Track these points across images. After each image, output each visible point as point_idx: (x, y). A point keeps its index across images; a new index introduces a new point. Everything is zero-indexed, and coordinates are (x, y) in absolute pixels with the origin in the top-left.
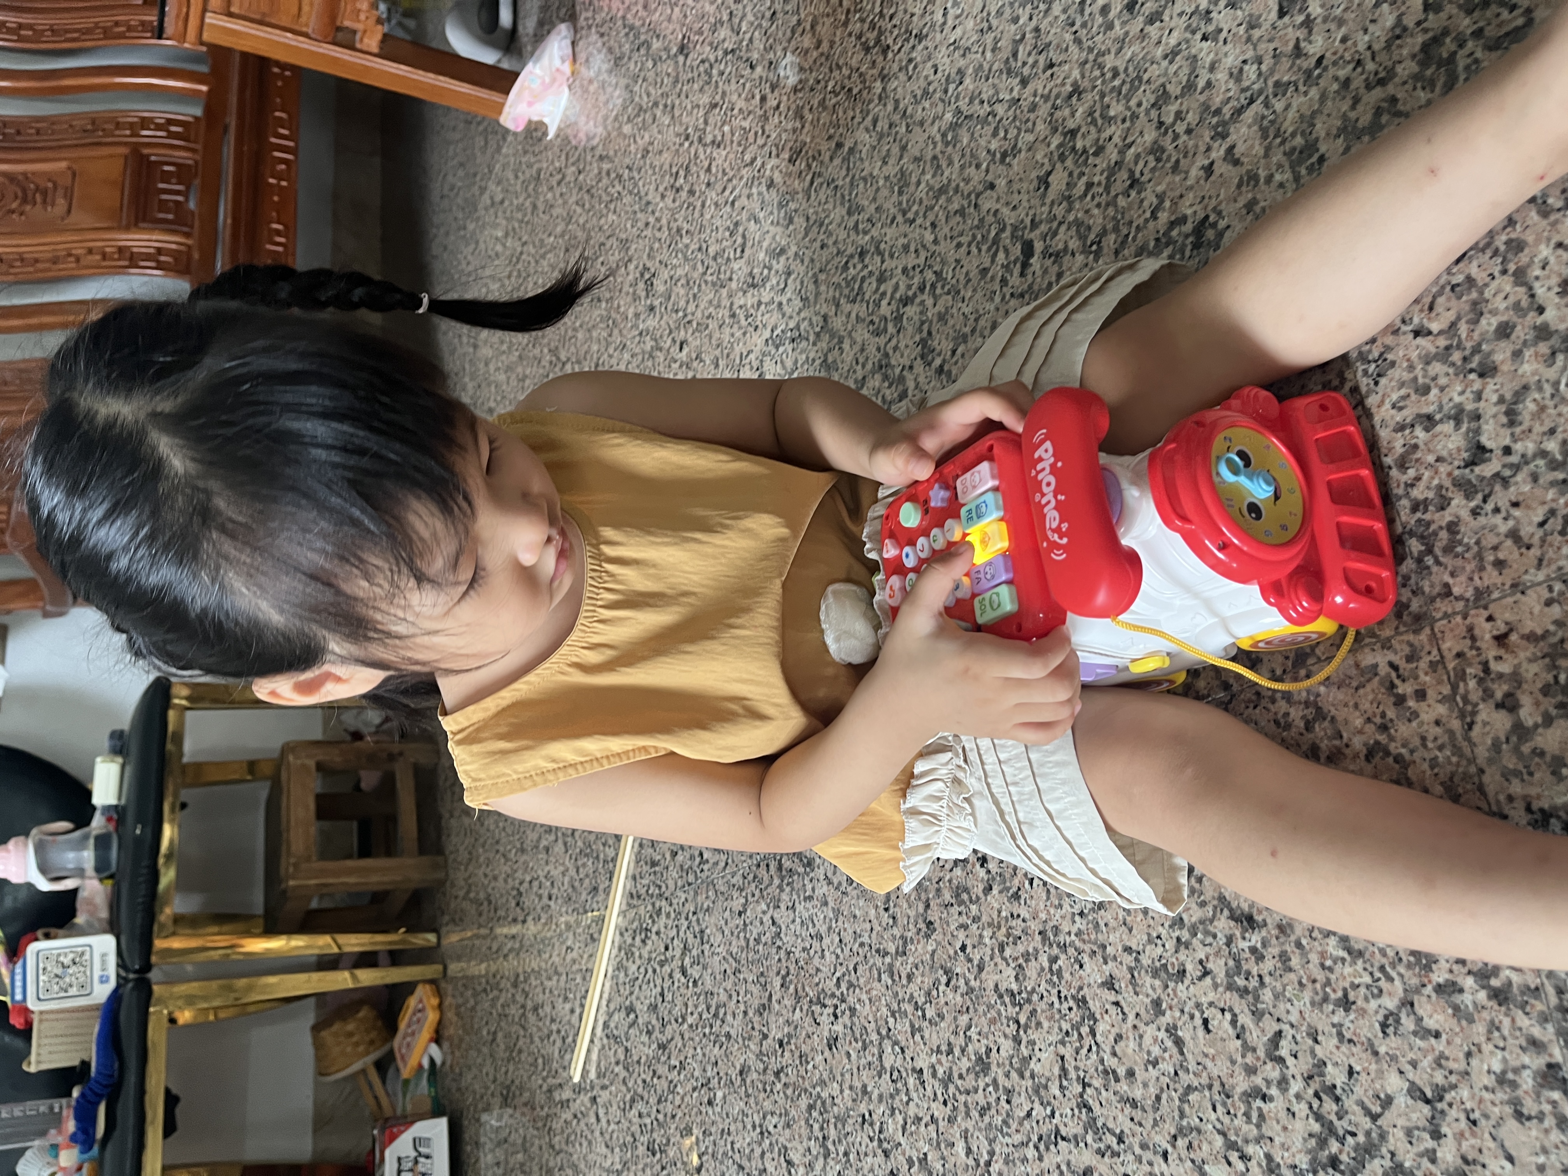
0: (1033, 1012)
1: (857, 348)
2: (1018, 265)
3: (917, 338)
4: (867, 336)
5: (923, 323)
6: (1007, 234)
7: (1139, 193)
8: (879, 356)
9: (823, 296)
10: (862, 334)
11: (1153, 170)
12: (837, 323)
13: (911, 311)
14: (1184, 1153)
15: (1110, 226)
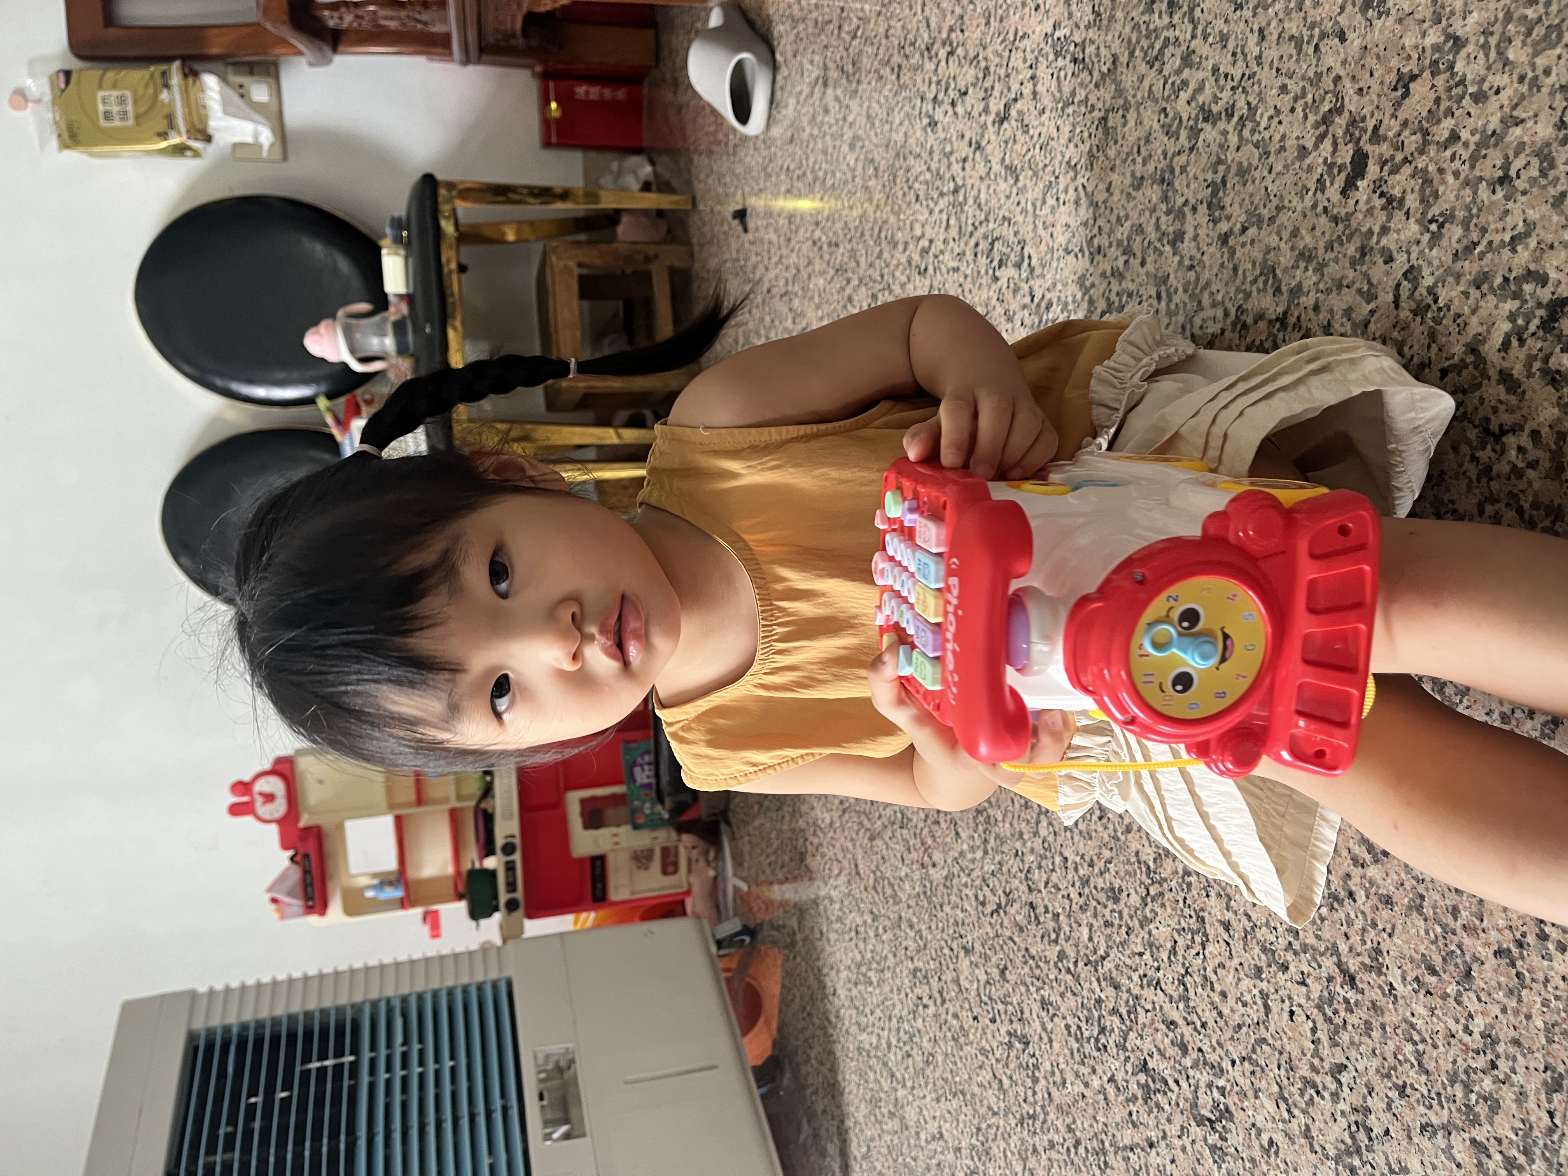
0: (1161, 894)
1: (1142, 133)
2: (1343, 175)
3: (1210, 176)
4: (1156, 126)
5: (1220, 162)
6: (1341, 122)
7: (1507, 198)
8: (1163, 164)
9: (1118, 26)
10: (1151, 119)
11: (1533, 181)
12: (1128, 79)
13: (1210, 133)
14: (1248, 1074)
15: (1460, 214)
